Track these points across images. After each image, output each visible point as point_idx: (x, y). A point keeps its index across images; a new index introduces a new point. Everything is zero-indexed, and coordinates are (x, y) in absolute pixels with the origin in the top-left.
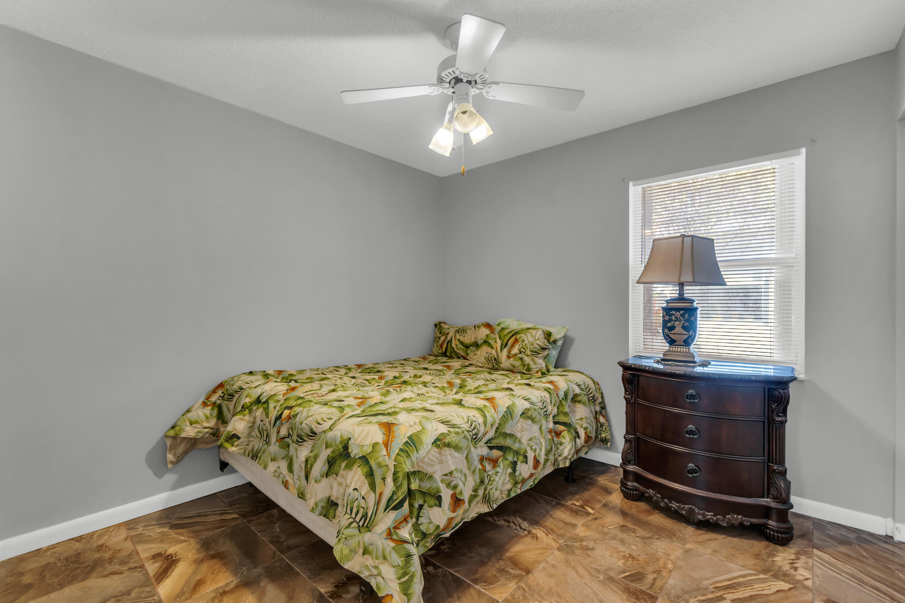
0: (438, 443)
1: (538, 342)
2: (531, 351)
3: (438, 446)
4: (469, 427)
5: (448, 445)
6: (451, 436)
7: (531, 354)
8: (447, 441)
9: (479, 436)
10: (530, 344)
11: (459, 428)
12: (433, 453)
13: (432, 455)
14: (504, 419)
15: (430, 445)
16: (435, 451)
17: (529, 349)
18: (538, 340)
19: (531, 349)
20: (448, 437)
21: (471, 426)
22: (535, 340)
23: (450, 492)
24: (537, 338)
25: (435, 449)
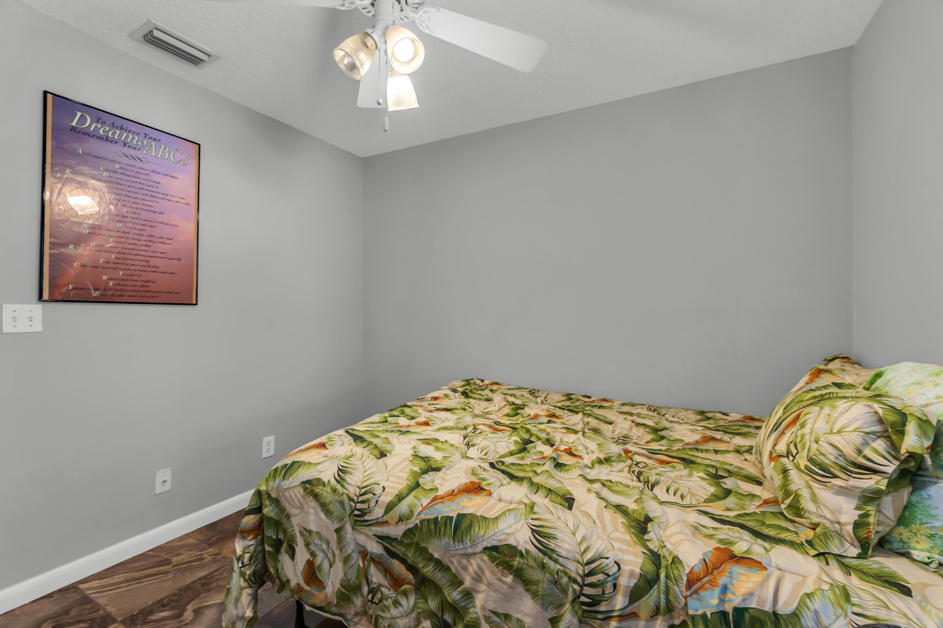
0: (308, 486)
1: (837, 440)
2: (811, 460)
3: (305, 489)
4: (356, 495)
5: (316, 496)
6: (325, 489)
7: (807, 467)
8: (318, 490)
9: (366, 518)
10: (813, 439)
11: (343, 486)
12: (296, 491)
13: (295, 493)
14: (432, 527)
15: (299, 483)
16: (299, 492)
17: (805, 453)
18: (839, 432)
19: (811, 454)
20: (321, 487)
21: (361, 495)
22: (831, 432)
23: (307, 556)
24: (836, 428)
25: (301, 490)
